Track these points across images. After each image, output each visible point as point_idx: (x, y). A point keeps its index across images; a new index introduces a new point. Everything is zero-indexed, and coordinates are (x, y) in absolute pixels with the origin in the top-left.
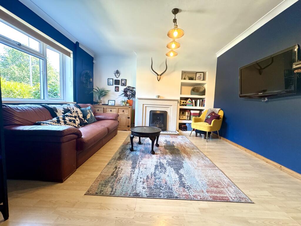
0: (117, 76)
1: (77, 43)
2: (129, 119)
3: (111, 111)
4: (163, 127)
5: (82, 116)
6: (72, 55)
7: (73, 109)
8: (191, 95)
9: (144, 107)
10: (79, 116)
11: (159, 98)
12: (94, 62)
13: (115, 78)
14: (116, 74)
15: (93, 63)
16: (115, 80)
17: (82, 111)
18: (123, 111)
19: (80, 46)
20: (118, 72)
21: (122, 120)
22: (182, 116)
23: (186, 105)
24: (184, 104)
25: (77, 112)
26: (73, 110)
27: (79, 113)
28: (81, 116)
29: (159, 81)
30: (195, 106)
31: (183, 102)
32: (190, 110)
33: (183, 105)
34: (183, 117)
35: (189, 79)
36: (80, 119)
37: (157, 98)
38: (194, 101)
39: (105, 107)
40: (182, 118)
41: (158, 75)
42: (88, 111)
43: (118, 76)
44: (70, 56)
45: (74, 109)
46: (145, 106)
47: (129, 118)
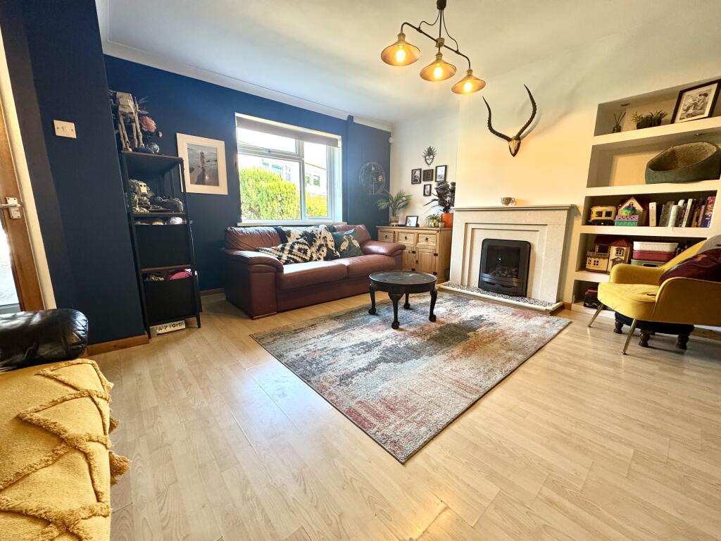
0: (429, 162)
1: (351, 118)
2: (437, 257)
3: (406, 238)
4: (515, 285)
5: (333, 245)
6: (340, 144)
7: (320, 233)
8: (647, 183)
9: (469, 230)
10: (327, 245)
11: (510, 205)
12: (391, 140)
13: (425, 167)
14: (427, 157)
15: (390, 144)
16: (424, 171)
17: (333, 236)
18: (427, 239)
19: (355, 121)
20: (430, 152)
21: (423, 260)
22: (593, 260)
23: (611, 223)
24: (604, 217)
25: (325, 238)
26: (319, 235)
27: (328, 240)
28: (331, 244)
29: (514, 155)
30: (658, 225)
31: (600, 214)
32: (630, 240)
33: (598, 223)
34: (596, 263)
35: (639, 127)
36: (328, 249)
37: (505, 206)
38: (653, 206)
39: (396, 230)
40: (591, 266)
41: (508, 139)
42: (345, 237)
43: (431, 161)
44: (336, 146)
45: (322, 233)
46: (470, 227)
47: (436, 255)
